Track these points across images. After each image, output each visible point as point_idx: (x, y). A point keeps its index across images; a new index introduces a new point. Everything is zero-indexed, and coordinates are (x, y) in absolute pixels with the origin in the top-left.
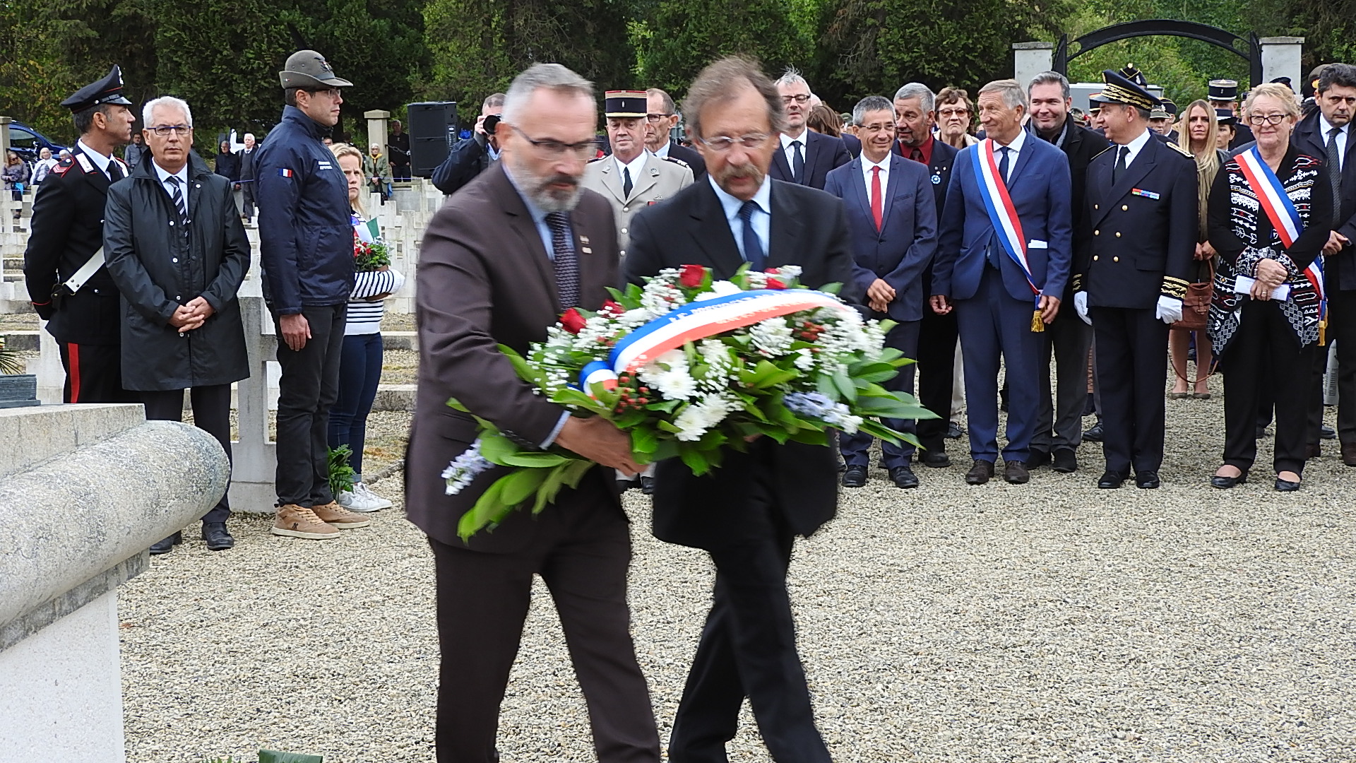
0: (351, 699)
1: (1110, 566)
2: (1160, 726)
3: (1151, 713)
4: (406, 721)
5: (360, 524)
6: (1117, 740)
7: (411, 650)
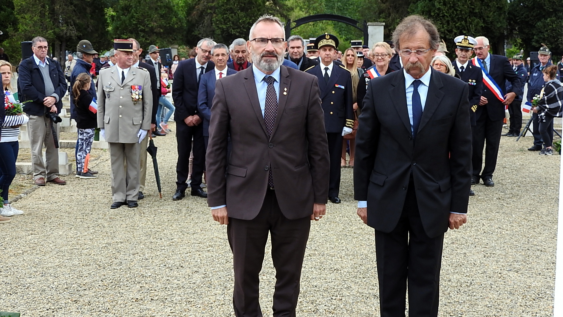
0: (16, 293)
1: (323, 234)
2: (349, 294)
3: (345, 290)
4: (41, 301)
5: (7, 221)
6: (333, 300)
7: (38, 273)
